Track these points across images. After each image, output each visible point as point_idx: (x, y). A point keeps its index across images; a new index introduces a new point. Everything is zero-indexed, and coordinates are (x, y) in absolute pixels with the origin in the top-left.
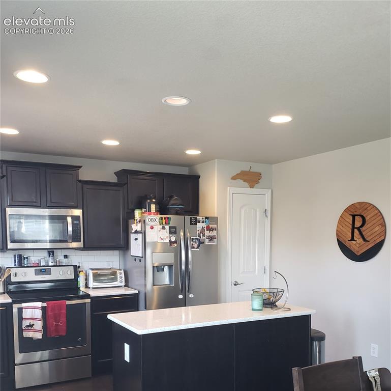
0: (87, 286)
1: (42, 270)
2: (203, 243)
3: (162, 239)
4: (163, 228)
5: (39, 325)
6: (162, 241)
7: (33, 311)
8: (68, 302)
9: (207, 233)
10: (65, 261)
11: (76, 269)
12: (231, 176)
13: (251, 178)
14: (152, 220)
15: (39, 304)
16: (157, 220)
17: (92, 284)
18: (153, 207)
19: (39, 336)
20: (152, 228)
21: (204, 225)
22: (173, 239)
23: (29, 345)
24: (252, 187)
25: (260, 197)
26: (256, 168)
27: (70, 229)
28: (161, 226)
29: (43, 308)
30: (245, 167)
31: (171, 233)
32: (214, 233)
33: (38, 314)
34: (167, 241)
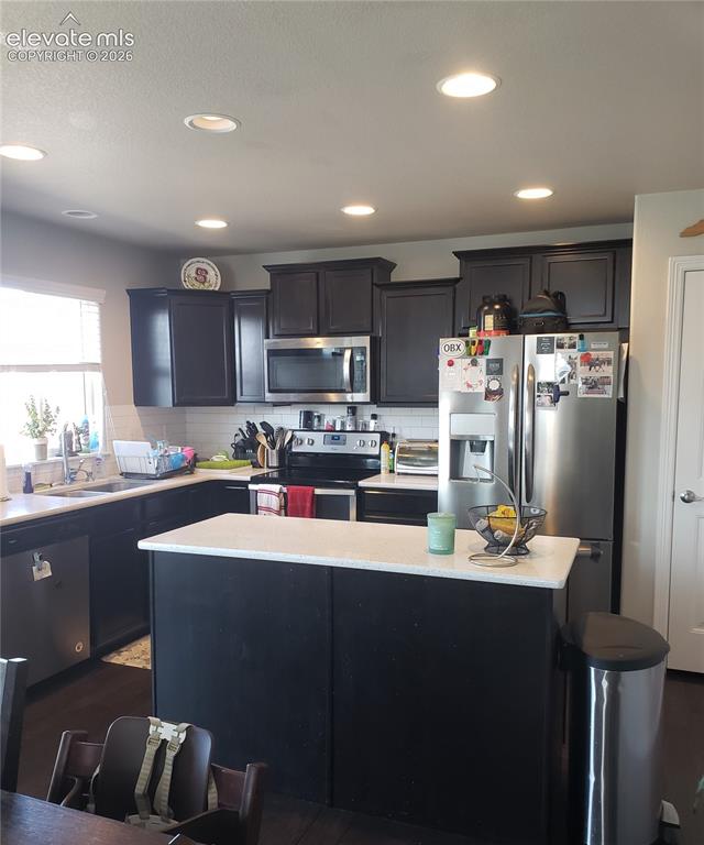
2: (566, 394)
3: (469, 386)
4: (474, 363)
6: (471, 390)
7: (269, 495)
8: (318, 491)
9: (583, 371)
14: (451, 348)
16: (463, 347)
18: (489, 321)
20: (451, 364)
22: (494, 386)
28: (469, 360)
31: (489, 372)
34: (482, 390)
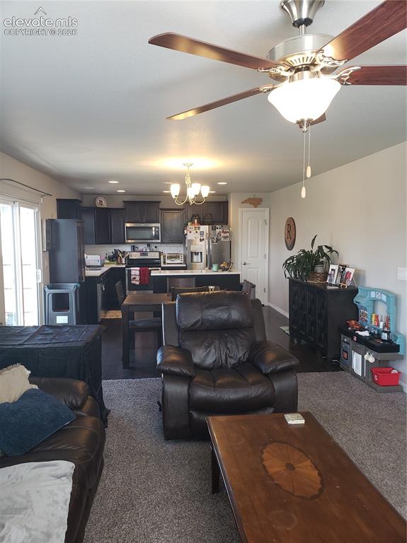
0: (164, 263)
1: (143, 253)
2: (219, 240)
3: (196, 238)
4: (197, 232)
5: (138, 278)
7: (135, 271)
9: (222, 235)
10: (155, 249)
11: (160, 253)
12: (241, 201)
13: (255, 202)
14: (190, 228)
15: (138, 268)
16: (194, 228)
17: (167, 261)
18: (196, 221)
19: (138, 283)
20: (190, 232)
21: (221, 230)
23: (133, 287)
24: (256, 207)
25: (263, 213)
26: (258, 196)
27: (154, 233)
29: (140, 271)
30: (252, 196)
31: (201, 234)
32: (228, 234)
33: (138, 273)
